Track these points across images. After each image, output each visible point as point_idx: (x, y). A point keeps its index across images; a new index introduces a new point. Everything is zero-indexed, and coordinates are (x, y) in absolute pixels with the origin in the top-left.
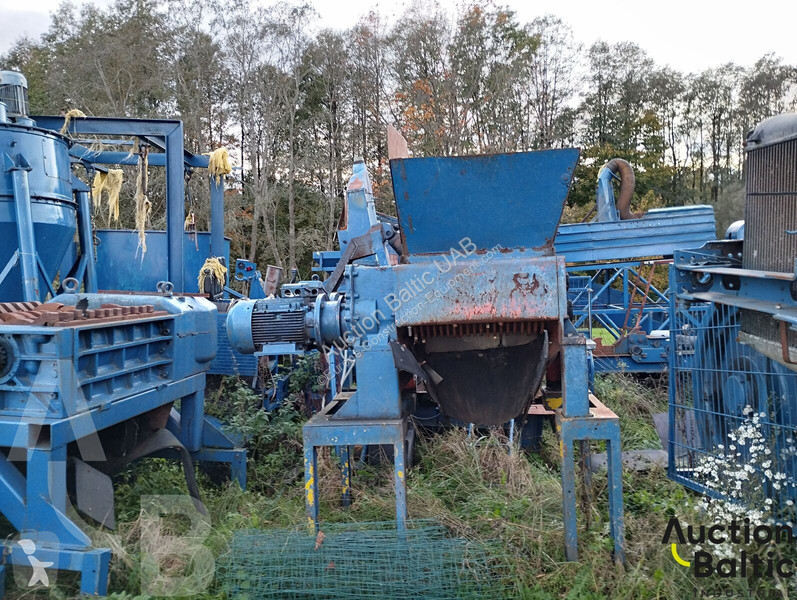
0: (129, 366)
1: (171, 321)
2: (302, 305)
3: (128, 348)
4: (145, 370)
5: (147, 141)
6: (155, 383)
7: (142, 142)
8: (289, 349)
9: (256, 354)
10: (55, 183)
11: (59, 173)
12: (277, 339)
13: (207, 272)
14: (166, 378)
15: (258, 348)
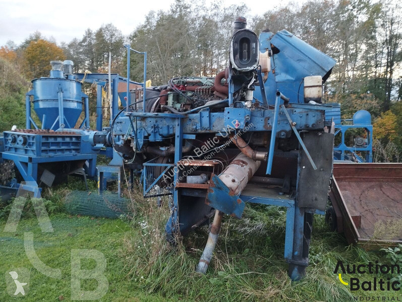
0: (63, 147)
1: (80, 137)
3: (62, 143)
4: (70, 149)
6: (73, 153)
8: (102, 146)
10: (75, 96)
12: (99, 143)
14: (78, 153)
15: (95, 145)
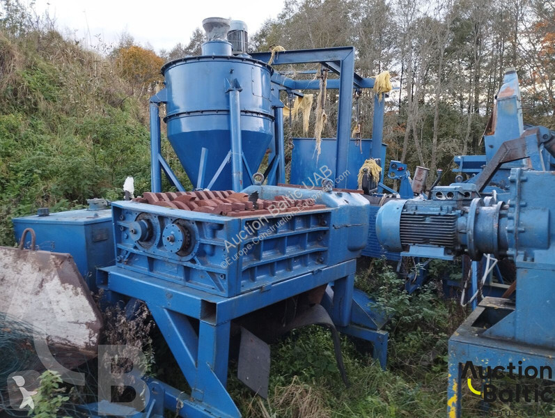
0: (290, 251)
1: (328, 214)
2: (454, 209)
3: (289, 237)
4: (304, 256)
5: (327, 66)
6: (312, 267)
7: (324, 68)
8: (437, 253)
9: (403, 254)
10: (260, 102)
11: (263, 93)
12: (426, 241)
13: (365, 171)
14: (322, 263)
15: (406, 248)
